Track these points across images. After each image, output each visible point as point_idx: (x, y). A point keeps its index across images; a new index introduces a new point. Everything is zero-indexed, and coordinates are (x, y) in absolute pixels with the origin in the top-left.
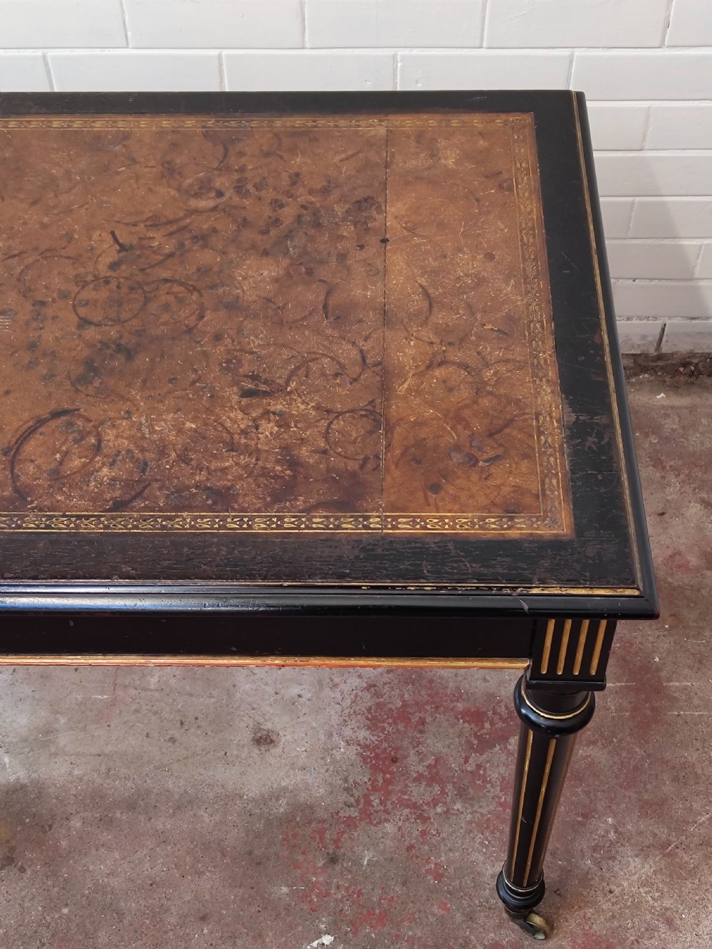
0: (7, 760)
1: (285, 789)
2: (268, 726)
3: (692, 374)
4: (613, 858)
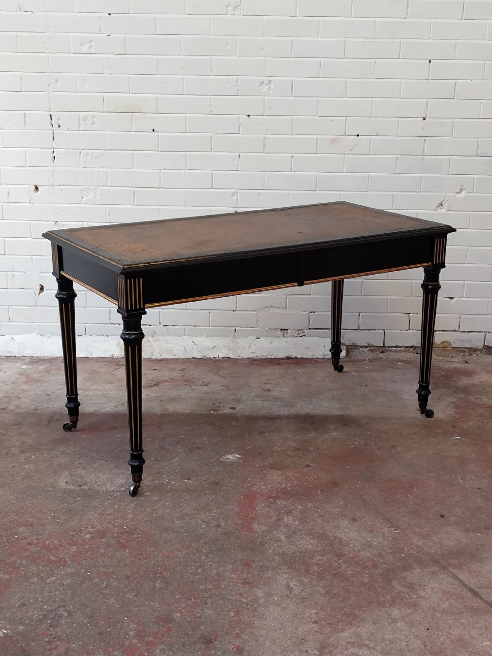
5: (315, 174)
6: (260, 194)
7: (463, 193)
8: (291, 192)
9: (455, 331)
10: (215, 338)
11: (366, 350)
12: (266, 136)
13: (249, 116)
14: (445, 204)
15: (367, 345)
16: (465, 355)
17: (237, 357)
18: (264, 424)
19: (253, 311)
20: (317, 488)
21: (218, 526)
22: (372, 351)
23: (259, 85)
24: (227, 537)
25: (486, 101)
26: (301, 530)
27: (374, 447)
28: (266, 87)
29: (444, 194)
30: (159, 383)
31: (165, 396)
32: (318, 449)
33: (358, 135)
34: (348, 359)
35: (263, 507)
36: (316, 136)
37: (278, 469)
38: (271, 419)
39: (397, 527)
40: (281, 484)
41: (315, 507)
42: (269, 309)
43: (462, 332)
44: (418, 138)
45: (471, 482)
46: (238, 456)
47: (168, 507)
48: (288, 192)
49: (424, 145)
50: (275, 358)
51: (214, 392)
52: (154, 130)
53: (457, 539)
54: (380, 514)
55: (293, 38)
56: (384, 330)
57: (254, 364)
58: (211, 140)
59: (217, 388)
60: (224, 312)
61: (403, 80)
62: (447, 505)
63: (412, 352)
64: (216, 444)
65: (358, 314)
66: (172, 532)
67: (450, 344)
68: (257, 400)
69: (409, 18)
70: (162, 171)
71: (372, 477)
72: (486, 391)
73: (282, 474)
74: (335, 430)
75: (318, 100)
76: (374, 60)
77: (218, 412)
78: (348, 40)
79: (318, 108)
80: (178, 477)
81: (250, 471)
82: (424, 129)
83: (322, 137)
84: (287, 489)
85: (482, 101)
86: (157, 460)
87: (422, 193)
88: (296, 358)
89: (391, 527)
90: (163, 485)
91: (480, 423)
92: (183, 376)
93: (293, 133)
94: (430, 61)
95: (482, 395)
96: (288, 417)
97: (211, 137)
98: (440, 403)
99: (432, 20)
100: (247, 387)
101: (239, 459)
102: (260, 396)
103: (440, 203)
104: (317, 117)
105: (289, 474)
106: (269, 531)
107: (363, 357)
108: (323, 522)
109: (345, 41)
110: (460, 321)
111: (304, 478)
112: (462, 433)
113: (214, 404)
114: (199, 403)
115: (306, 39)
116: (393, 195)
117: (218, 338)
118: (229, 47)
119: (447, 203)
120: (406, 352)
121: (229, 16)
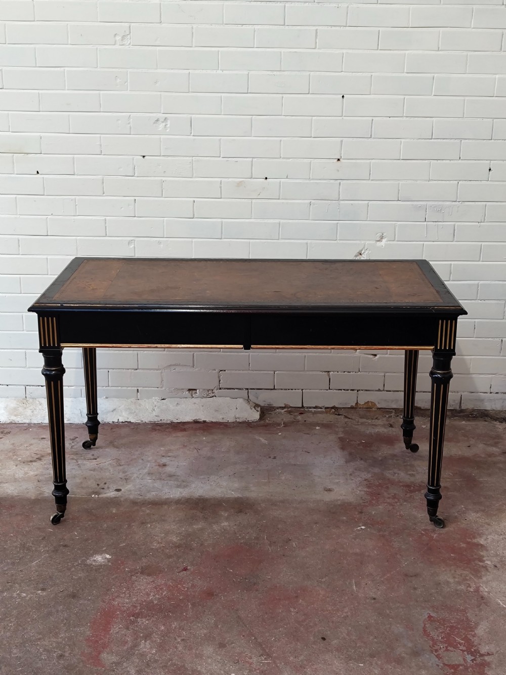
0: (233, 493)
1: (340, 499)
2: (329, 487)
3: (474, 417)
4: (465, 513)
5: (220, 220)
6: (160, 243)
7: (384, 240)
8: (194, 240)
9: (379, 390)
10: (115, 400)
11: (283, 411)
12: (164, 179)
13: (144, 157)
14: (364, 252)
15: (284, 406)
16: (391, 416)
17: (139, 421)
18: (148, 511)
19: (157, 370)
20: (188, 601)
21: (61, 656)
22: (290, 412)
23: (154, 123)
24: (68, 672)
25: (407, 140)
26: (156, 661)
27: (266, 541)
28: (162, 125)
29: (363, 242)
30: (43, 456)
31: (45, 474)
32: (202, 545)
33: (266, 178)
34: (262, 422)
35: (119, 628)
36: (219, 180)
37: (149, 575)
38: (157, 503)
39: (269, 656)
40: (148, 595)
41: (180, 628)
42: (174, 367)
43: (387, 391)
44: (332, 181)
45: (366, 589)
46: (108, 556)
47: (9, 630)
48: (190, 240)
49: (339, 188)
50: (181, 422)
51: (101, 469)
52: (38, 172)
53: (335, 671)
54: (253, 636)
55: (190, 71)
56: (302, 390)
57: (156, 430)
58: (103, 183)
59: (107, 463)
60: (125, 370)
61: (314, 118)
62: (333, 622)
63: (333, 413)
64: (87, 540)
65: (273, 372)
66: (6, 666)
67: (375, 404)
68: (148, 478)
69: (318, 49)
70: (49, 217)
71: (255, 584)
72: (405, 464)
73: (153, 581)
74: (227, 519)
75: (220, 140)
76: (281, 95)
77: (100, 496)
78: (251, 73)
79: (220, 148)
80: (32, 586)
81: (116, 577)
82: (338, 171)
83: (226, 180)
84: (153, 602)
85: (403, 140)
86: (13, 564)
87: (339, 241)
88: (204, 422)
89: (262, 655)
90: (12, 597)
91: (391, 508)
92: (72, 447)
93: (194, 176)
94: (343, 97)
95: (399, 470)
96: (178, 502)
97: (103, 180)
98: (352, 480)
99: (344, 51)
100: (141, 461)
101: (109, 561)
102: (152, 474)
103: (358, 253)
104: (220, 159)
105: (161, 581)
106: (119, 663)
107: (278, 420)
108: (185, 649)
109: (248, 75)
110: (384, 380)
111: (177, 587)
112: (369, 521)
113: (98, 485)
114: (81, 483)
115: (204, 72)
116: (307, 243)
117: (118, 399)
118: (118, 81)
119: (366, 252)
120: (326, 412)
121: (117, 47)
